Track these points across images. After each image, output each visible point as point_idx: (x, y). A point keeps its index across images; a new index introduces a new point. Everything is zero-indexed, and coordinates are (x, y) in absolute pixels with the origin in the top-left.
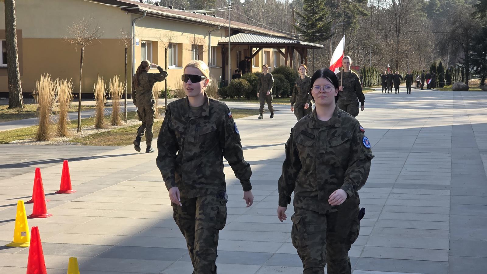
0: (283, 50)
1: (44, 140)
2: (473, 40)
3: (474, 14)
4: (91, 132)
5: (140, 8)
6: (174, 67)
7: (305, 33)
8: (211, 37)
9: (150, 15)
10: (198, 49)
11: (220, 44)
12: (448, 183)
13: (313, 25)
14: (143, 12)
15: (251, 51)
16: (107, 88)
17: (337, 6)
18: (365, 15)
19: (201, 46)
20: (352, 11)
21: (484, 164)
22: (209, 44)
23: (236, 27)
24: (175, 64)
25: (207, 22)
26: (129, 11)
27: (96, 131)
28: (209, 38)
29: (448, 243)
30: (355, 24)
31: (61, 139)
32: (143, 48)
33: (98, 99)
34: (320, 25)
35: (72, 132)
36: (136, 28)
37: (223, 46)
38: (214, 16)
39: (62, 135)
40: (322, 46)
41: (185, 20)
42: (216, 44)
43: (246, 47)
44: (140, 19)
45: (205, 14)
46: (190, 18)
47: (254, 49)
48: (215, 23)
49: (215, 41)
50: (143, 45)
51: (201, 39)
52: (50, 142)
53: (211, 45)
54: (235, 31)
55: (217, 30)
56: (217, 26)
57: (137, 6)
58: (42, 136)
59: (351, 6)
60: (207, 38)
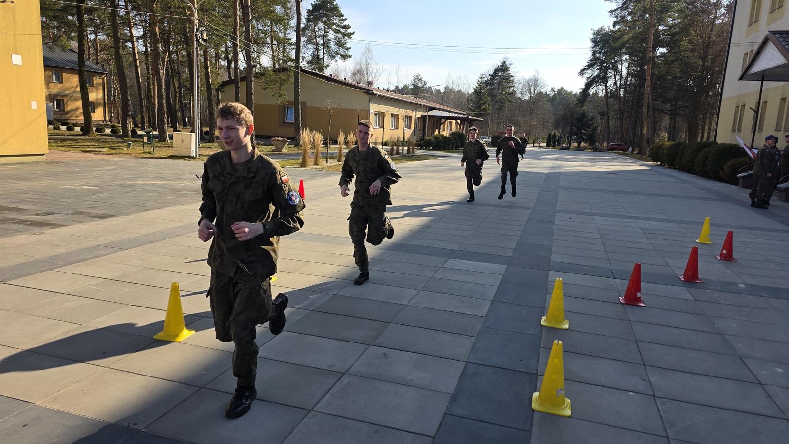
0: (459, 121)
1: (305, 166)
2: (576, 120)
4: (334, 164)
5: (374, 92)
6: (394, 128)
7: (474, 111)
9: (380, 96)
10: (408, 118)
11: (422, 116)
12: (531, 206)
13: (479, 107)
14: (376, 94)
15: (441, 121)
16: (346, 138)
18: (512, 102)
19: (411, 117)
22: (416, 116)
23: (433, 106)
25: (414, 102)
26: (368, 93)
27: (337, 163)
28: (416, 112)
31: (315, 166)
32: (376, 116)
33: (340, 144)
35: (323, 163)
36: (371, 105)
37: (423, 117)
39: (316, 164)
40: (482, 120)
41: (402, 100)
43: (438, 119)
44: (374, 99)
48: (420, 103)
49: (419, 114)
50: (376, 114)
51: (411, 113)
52: (308, 168)
54: (431, 109)
55: (420, 107)
56: (421, 105)
58: (303, 164)
59: (504, 97)
60: (414, 112)
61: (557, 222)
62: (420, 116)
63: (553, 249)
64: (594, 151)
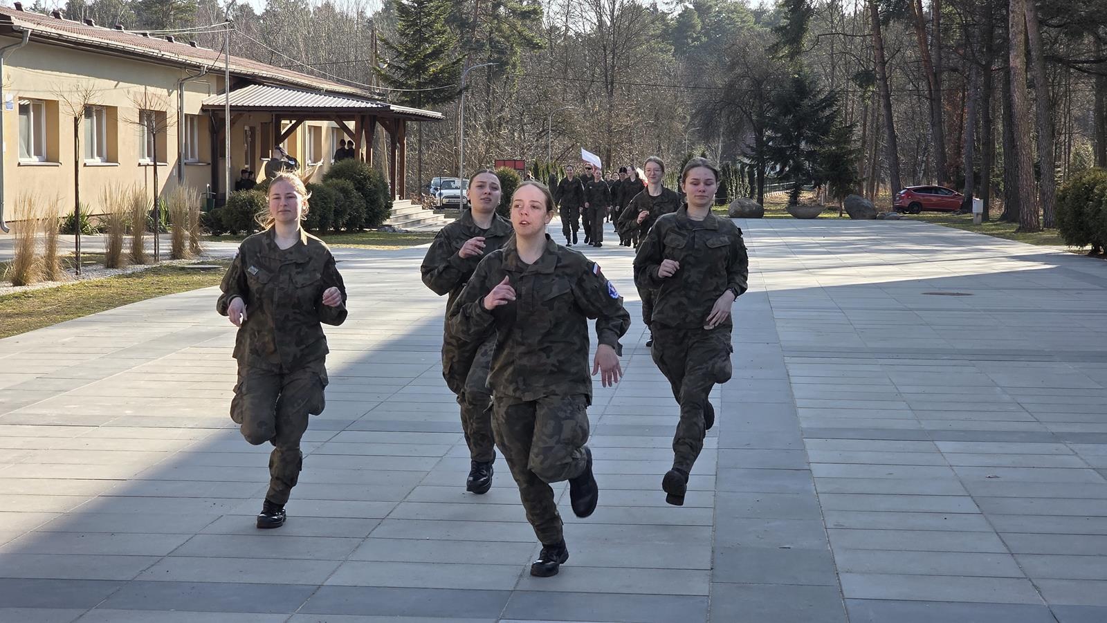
0: (351, 125)
2: (773, 105)
3: (774, 49)
5: (16, 22)
6: (97, 160)
7: (400, 85)
8: (185, 92)
9: (40, 40)
10: (153, 120)
11: (205, 109)
13: (420, 68)
14: (21, 32)
15: (278, 126)
17: (474, 26)
18: (540, 47)
19: (162, 115)
20: (507, 38)
21: (793, 380)
22: (181, 108)
23: (244, 70)
24: (100, 154)
25: (174, 57)
28: (181, 96)
29: (709, 554)
30: (514, 66)
32: (25, 117)
34: (435, 67)
36: (5, 70)
37: (212, 115)
38: (193, 45)
40: (439, 115)
41: (123, 52)
42: (196, 111)
43: (266, 118)
44: (14, 49)
45: (170, 40)
46: (135, 47)
47: (283, 122)
48: (194, 61)
49: (195, 101)
50: (23, 110)
51: (162, 98)
53: (185, 111)
54: (240, 81)
55: (198, 76)
56: (199, 67)
57: (9, 18)
59: (505, 27)
60: (175, 94)
61: (819, 470)
62: (197, 111)
63: (837, 558)
64: (852, 217)
